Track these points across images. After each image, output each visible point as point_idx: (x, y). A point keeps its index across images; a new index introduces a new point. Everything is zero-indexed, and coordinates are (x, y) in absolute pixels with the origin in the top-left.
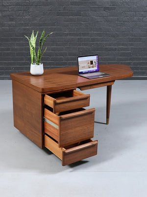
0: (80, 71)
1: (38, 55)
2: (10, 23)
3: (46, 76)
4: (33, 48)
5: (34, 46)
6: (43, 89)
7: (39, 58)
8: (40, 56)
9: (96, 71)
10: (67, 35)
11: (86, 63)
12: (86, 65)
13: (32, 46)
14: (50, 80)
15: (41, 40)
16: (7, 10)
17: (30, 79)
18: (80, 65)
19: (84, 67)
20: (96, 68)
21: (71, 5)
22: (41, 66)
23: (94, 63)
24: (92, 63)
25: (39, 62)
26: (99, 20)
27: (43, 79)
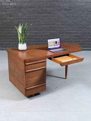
0: (49, 48)
1: (23, 38)
2: (10, 18)
3: (28, 51)
4: (20, 34)
5: (21, 32)
6: (25, 60)
7: (24, 40)
8: (24, 39)
9: (59, 48)
10: (43, 25)
11: (52, 43)
12: (52, 44)
13: (19, 33)
14: (30, 54)
15: (25, 29)
16: (9, 10)
17: (18, 53)
18: (49, 44)
19: (52, 45)
20: (59, 46)
21: (45, 7)
22: (25, 45)
23: (58, 43)
24: (56, 42)
25: (23, 42)
26: (62, 16)
27: (26, 53)
